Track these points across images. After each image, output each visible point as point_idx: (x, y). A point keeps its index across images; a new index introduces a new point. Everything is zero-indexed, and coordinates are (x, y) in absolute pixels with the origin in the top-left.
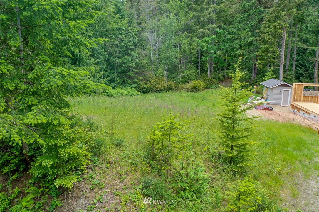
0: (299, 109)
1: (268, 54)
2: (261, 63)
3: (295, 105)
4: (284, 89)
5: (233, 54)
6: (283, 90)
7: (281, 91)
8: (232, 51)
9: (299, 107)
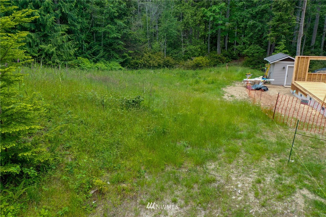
0: (298, 90)
1: (282, 24)
2: (274, 35)
3: (295, 84)
4: (288, 64)
5: (243, 25)
6: (288, 66)
7: (284, 68)
8: (243, 21)
9: (298, 87)
